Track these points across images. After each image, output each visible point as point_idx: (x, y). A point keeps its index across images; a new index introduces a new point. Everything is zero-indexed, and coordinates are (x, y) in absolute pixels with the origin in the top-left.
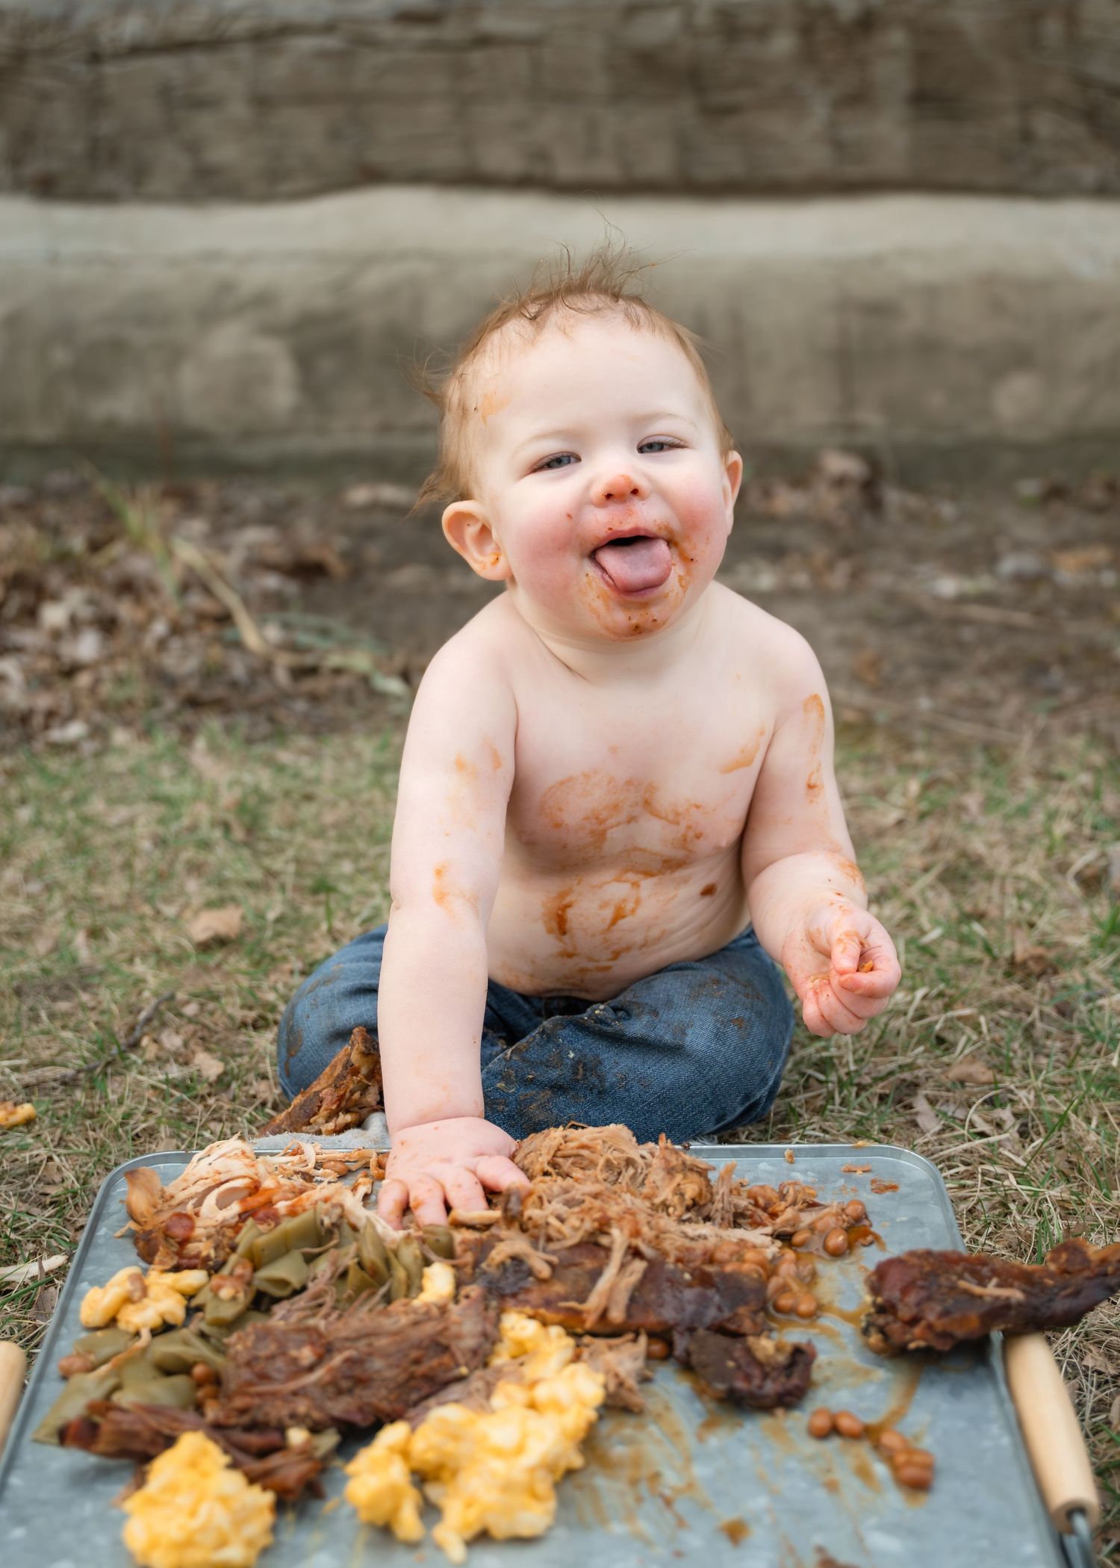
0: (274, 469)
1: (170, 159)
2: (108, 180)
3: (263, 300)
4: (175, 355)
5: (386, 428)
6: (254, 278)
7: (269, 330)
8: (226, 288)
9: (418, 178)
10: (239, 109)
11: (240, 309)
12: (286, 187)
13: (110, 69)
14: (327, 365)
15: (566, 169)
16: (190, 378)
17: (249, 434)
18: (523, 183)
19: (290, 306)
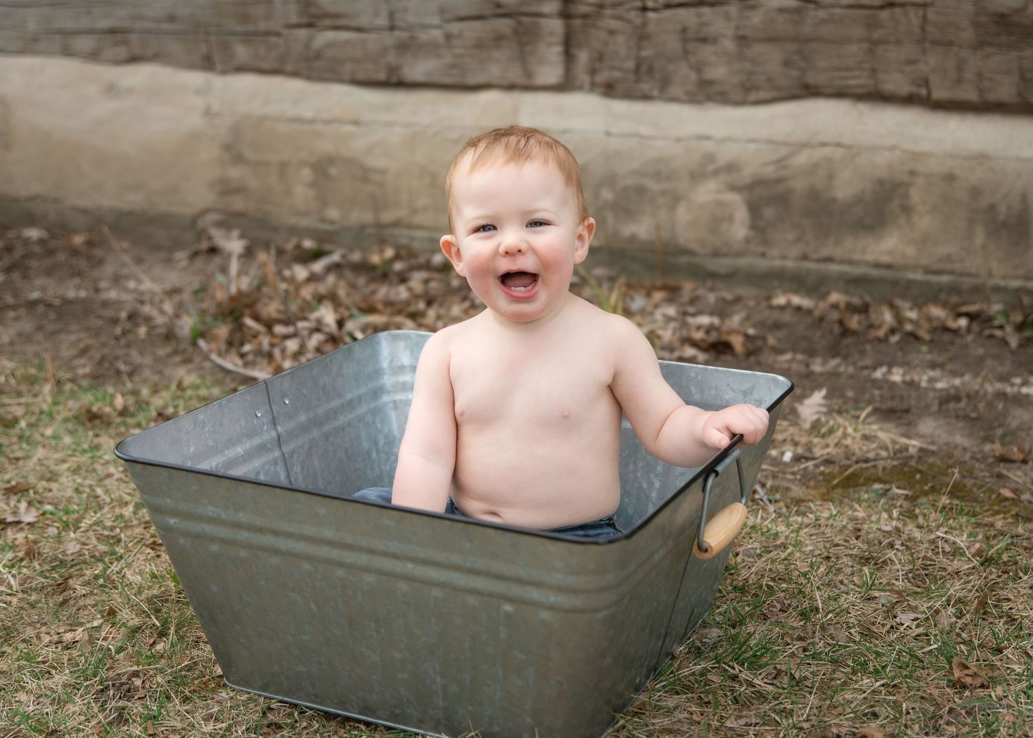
0: (730, 277)
1: (684, 74)
2: (645, 87)
3: (731, 168)
4: (676, 199)
5: (805, 257)
6: (728, 153)
7: (733, 188)
8: (709, 158)
9: (840, 94)
10: (728, 44)
11: (716, 173)
12: (753, 96)
13: (651, 15)
14: (769, 212)
15: (939, 93)
16: (683, 214)
17: (716, 254)
18: (909, 100)
19: (747, 174)
